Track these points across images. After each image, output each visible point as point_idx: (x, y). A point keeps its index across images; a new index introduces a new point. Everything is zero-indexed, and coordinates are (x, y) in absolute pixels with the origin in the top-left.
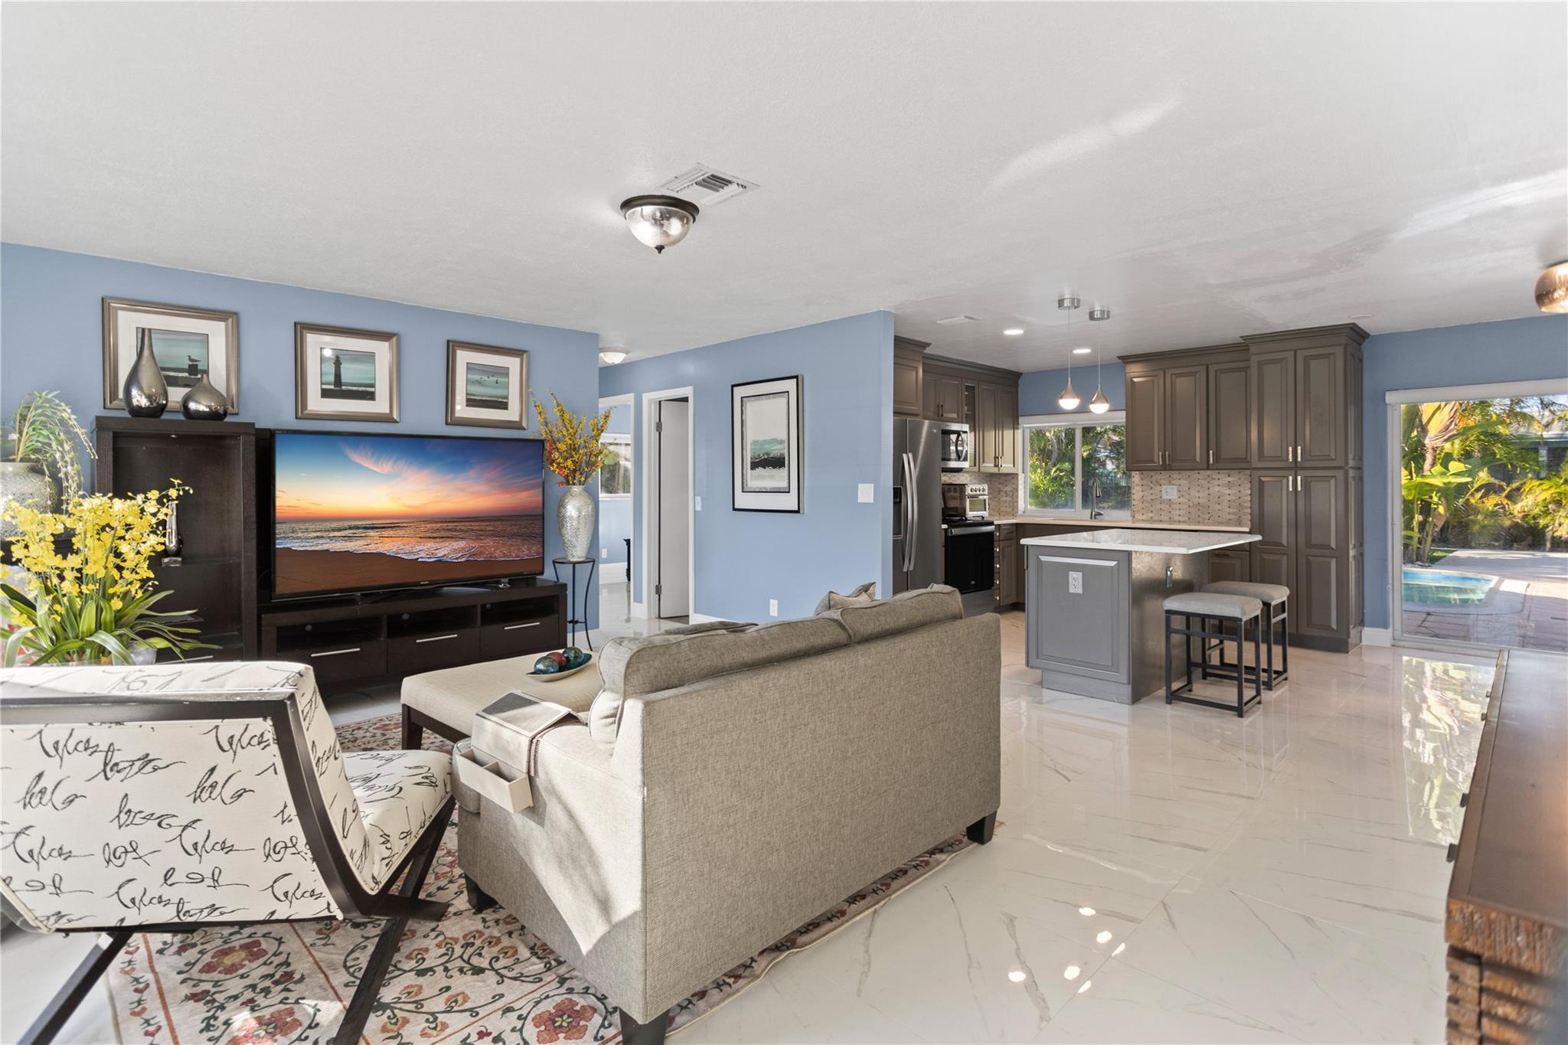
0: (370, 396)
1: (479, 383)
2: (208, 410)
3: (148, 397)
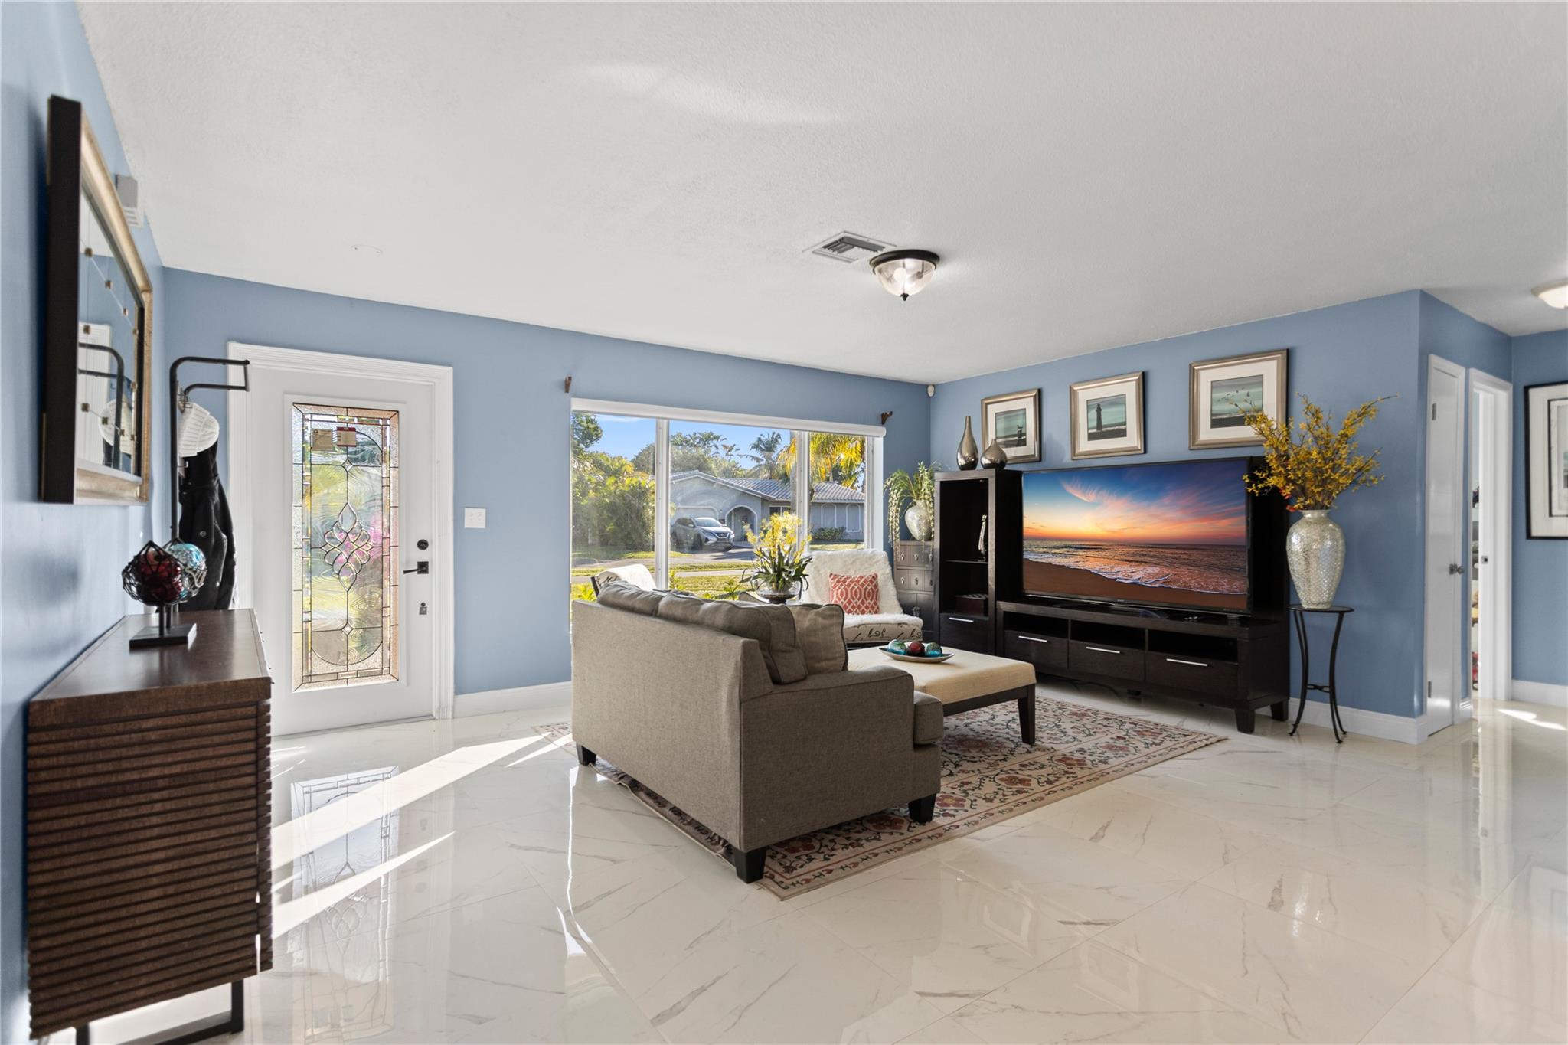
0: (1122, 433)
1: (1226, 400)
2: (989, 462)
3: (964, 458)
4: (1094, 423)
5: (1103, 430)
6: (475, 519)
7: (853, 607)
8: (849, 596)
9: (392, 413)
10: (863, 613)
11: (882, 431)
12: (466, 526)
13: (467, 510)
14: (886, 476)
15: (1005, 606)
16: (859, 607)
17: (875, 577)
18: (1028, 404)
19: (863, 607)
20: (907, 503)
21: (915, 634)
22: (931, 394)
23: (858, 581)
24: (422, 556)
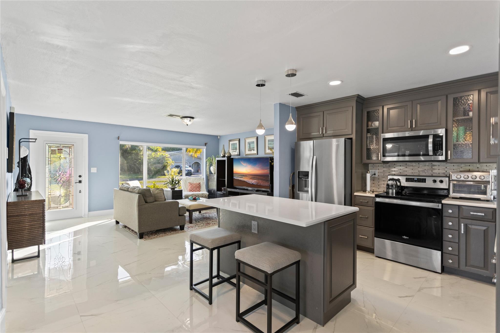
0: (254, 150)
1: (270, 144)
2: (227, 156)
3: (222, 155)
4: (249, 147)
5: (251, 149)
6: (94, 170)
7: (194, 190)
8: (193, 188)
9: (72, 145)
10: (196, 191)
11: (205, 147)
12: (91, 172)
13: (91, 168)
14: (206, 158)
15: (229, 190)
16: (195, 190)
17: (200, 183)
18: (237, 142)
19: (196, 190)
20: (211, 165)
21: (206, 196)
22: (219, 138)
23: (195, 184)
24: (80, 179)
